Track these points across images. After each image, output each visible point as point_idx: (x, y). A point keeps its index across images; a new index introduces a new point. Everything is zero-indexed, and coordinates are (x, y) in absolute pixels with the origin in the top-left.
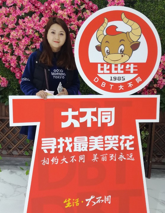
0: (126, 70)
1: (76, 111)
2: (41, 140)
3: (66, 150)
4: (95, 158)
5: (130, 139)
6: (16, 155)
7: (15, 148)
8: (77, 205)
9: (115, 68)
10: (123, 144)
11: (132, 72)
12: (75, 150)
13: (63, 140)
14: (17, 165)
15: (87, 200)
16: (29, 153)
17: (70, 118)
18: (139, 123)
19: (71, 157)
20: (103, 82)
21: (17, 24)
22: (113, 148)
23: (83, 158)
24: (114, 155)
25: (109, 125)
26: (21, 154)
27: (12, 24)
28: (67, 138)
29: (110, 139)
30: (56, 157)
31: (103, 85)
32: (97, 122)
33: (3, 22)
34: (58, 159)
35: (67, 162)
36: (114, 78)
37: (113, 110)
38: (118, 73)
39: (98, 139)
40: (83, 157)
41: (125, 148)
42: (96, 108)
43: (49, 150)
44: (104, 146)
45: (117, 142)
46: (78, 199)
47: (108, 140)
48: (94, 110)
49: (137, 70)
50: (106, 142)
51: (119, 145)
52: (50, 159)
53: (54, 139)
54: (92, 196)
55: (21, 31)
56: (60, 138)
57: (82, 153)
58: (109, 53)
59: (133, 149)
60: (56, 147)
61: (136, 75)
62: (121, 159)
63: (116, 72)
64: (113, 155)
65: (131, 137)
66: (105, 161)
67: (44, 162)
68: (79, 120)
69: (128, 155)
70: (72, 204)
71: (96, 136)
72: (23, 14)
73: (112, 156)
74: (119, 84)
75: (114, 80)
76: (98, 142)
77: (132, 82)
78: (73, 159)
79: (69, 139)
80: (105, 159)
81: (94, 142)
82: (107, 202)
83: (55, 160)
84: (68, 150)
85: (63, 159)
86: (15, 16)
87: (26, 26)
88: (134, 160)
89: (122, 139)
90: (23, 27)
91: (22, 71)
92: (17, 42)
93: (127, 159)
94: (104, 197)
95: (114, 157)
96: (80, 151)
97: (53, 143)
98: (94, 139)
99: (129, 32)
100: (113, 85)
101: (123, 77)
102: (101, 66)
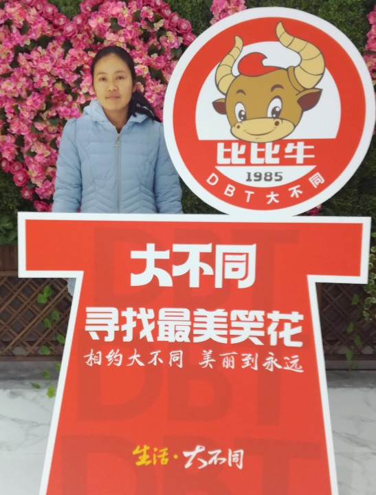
0: (286, 157)
1: (165, 250)
2: (85, 310)
3: (141, 336)
4: (207, 360)
5: (293, 321)
6: (23, 356)
7: (18, 340)
8: (162, 463)
9: (259, 153)
10: (276, 332)
12: (161, 338)
13: (135, 314)
15: (186, 454)
16: (51, 350)
17: (150, 264)
18: (316, 283)
19: (152, 354)
20: (229, 186)
22: (251, 339)
23: (178, 358)
24: (253, 356)
25: (242, 285)
26: (33, 353)
28: (142, 310)
29: (242, 318)
30: (118, 351)
31: (230, 191)
32: (212, 278)
34: (121, 356)
35: (141, 364)
36: (255, 175)
37: (251, 250)
38: (265, 164)
39: (216, 317)
40: (179, 356)
41: (280, 341)
42: (210, 245)
43: (103, 334)
44: (229, 332)
45: (261, 325)
46: (166, 449)
47: (238, 320)
48: (207, 248)
49: (313, 156)
50: (234, 324)
51: (266, 333)
52: (105, 354)
53: (114, 311)
54: (198, 447)
56: (128, 309)
57: (176, 345)
58: (245, 118)
59: (299, 344)
60: (117, 328)
61: (310, 168)
62: (270, 367)
63: (261, 161)
65: (296, 317)
66: (230, 368)
67: (91, 358)
68: (170, 272)
69: (288, 359)
70: (151, 458)
71: (210, 308)
73: (247, 358)
74: (268, 190)
75: (255, 180)
76: (215, 323)
77: (298, 186)
78: (155, 358)
79: (147, 313)
80: (231, 363)
81: (205, 322)
82: (234, 464)
83: (115, 357)
84: (145, 338)
85: (132, 354)
86: (11, 46)
87: (35, 68)
88: (302, 371)
89: (273, 320)
90: (28, 71)
91: (27, 169)
92: (14, 104)
93: (285, 368)
94: (228, 451)
95: (253, 361)
96: (173, 341)
97: (111, 319)
98: (206, 317)
99: (294, 68)
100: (253, 193)
101: (279, 174)
102: (225, 147)
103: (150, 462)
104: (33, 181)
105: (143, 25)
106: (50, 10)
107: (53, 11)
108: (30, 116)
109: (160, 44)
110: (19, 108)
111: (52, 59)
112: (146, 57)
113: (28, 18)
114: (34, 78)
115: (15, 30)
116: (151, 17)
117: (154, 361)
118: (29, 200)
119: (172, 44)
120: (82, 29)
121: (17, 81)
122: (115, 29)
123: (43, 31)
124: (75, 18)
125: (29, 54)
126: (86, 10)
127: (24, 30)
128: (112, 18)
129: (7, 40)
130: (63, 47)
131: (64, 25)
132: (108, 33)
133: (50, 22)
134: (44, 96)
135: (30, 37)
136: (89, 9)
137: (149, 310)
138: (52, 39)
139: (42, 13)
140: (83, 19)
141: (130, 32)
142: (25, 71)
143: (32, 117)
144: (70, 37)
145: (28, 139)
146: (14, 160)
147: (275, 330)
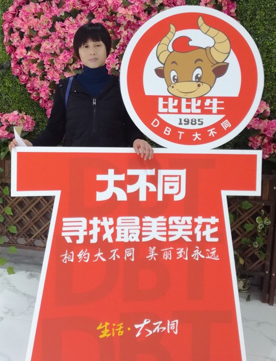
0: (205, 108)
1: (121, 174)
2: (62, 220)
3: (104, 238)
4: (152, 254)
5: (212, 223)
6: (41, 247)
8: (119, 335)
9: (187, 105)
10: (200, 232)
11: (215, 111)
12: (118, 239)
13: (99, 222)
15: (137, 326)
17: (111, 184)
18: (227, 197)
19: (111, 252)
20: (167, 128)
21: (53, 29)
22: (183, 237)
23: (131, 254)
24: (185, 250)
25: (177, 198)
27: (44, 30)
28: (105, 219)
29: (177, 222)
30: (86, 250)
32: (156, 193)
33: (30, 26)
34: (89, 254)
35: (104, 260)
36: (185, 120)
37: (183, 173)
38: (191, 113)
39: (158, 222)
40: (132, 252)
41: (203, 238)
42: (154, 170)
43: (75, 238)
44: (167, 233)
45: (190, 227)
46: (122, 324)
47: (174, 224)
48: (151, 172)
49: (223, 108)
50: (171, 227)
51: (193, 232)
52: (76, 253)
53: (84, 220)
54: (146, 320)
55: (59, 40)
56: (94, 218)
57: (130, 244)
58: (177, 81)
59: (216, 240)
60: (86, 233)
61: (222, 116)
62: (196, 257)
63: (188, 111)
64: (183, 249)
65: (214, 220)
66: (168, 259)
67: (66, 257)
68: (125, 189)
69: (209, 251)
70: (110, 332)
71: (154, 216)
72: (63, 14)
73: (180, 252)
74: (194, 131)
75: (185, 124)
76: (158, 226)
77: (214, 129)
78: (114, 255)
79: (108, 220)
80: (169, 256)
81: (151, 226)
82: (171, 331)
83: (84, 256)
84: (107, 240)
85: (98, 253)
88: (218, 259)
89: (199, 223)
93: (207, 258)
94: (167, 322)
95: (184, 253)
96: (127, 241)
97: (81, 226)
98: (151, 222)
99: (210, 48)
100: (183, 133)
101: (201, 120)
102: (164, 101)
103: (110, 335)
117: (113, 257)
137: (110, 218)
147: (200, 230)
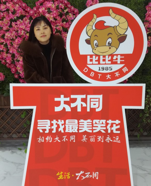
0: (114, 61)
1: (68, 97)
2: (37, 121)
3: (59, 131)
4: (84, 139)
6: (16, 138)
7: (14, 132)
8: (68, 178)
9: (103, 59)
10: (110, 128)
12: (67, 131)
13: (56, 122)
14: (16, 146)
15: (77, 174)
16: (26, 135)
17: (62, 103)
18: (125, 109)
19: (63, 137)
20: (92, 72)
22: (101, 130)
23: (73, 138)
24: (102, 137)
25: (97, 110)
26: (20, 136)
27: (6, 27)
28: (59, 120)
29: (98, 122)
30: (50, 136)
31: (92, 74)
32: (86, 108)
34: (52, 138)
35: (59, 141)
36: (102, 68)
37: (101, 97)
38: (105, 64)
39: (87, 122)
41: (112, 131)
42: (85, 95)
43: (44, 130)
44: (92, 128)
45: (105, 125)
46: (69, 173)
47: (96, 123)
48: (84, 96)
49: (124, 61)
50: (94, 125)
51: (106, 128)
52: (45, 138)
53: (49, 121)
54: (81, 172)
55: (14, 32)
56: (54, 120)
57: (73, 134)
58: (98, 46)
59: (119, 132)
60: (50, 128)
61: (123, 65)
62: (108, 141)
63: (104, 63)
65: (117, 122)
66: (93, 142)
67: (40, 140)
68: (70, 106)
69: (115, 138)
70: (63, 177)
71: (85, 119)
73: (99, 138)
74: (107, 74)
75: (102, 70)
76: (87, 125)
79: (61, 121)
80: (93, 140)
81: (84, 125)
83: (49, 139)
84: (61, 131)
85: (56, 138)
86: (9, 19)
87: (19, 28)
88: (120, 142)
89: (109, 123)
90: (16, 29)
91: (16, 67)
92: (11, 42)
93: (114, 141)
94: (93, 173)
95: (101, 139)
96: (71, 132)
97: (47, 124)
98: (84, 122)
99: (116, 26)
100: (101, 75)
101: (111, 68)
102: (90, 57)
103: (63, 178)
104: (19, 71)
105: (60, 11)
106: (24, 5)
107: (25, 5)
108: (17, 46)
109: (67, 18)
110: (13, 43)
111: (25, 24)
112: (61, 23)
113: (15, 8)
114: (18, 31)
115: (10, 13)
116: (63, 7)
117: (64, 140)
118: (17, 78)
119: (71, 18)
120: (36, 12)
121: (12, 33)
122: (49, 12)
123: (21, 13)
124: (34, 8)
125: (16, 22)
126: (38, 5)
127: (14, 12)
128: (48, 8)
129: (7, 17)
130: (29, 19)
131: (29, 11)
132: (46, 14)
133: (24, 10)
134: (22, 38)
135: (16, 15)
136: (39, 4)
137: (62, 121)
138: (25, 16)
139: (21, 6)
140: (37, 9)
141: (55, 13)
142: (15, 29)
143: (18, 47)
144: (32, 16)
145: (16, 55)
146: (11, 63)
147: (110, 127)
